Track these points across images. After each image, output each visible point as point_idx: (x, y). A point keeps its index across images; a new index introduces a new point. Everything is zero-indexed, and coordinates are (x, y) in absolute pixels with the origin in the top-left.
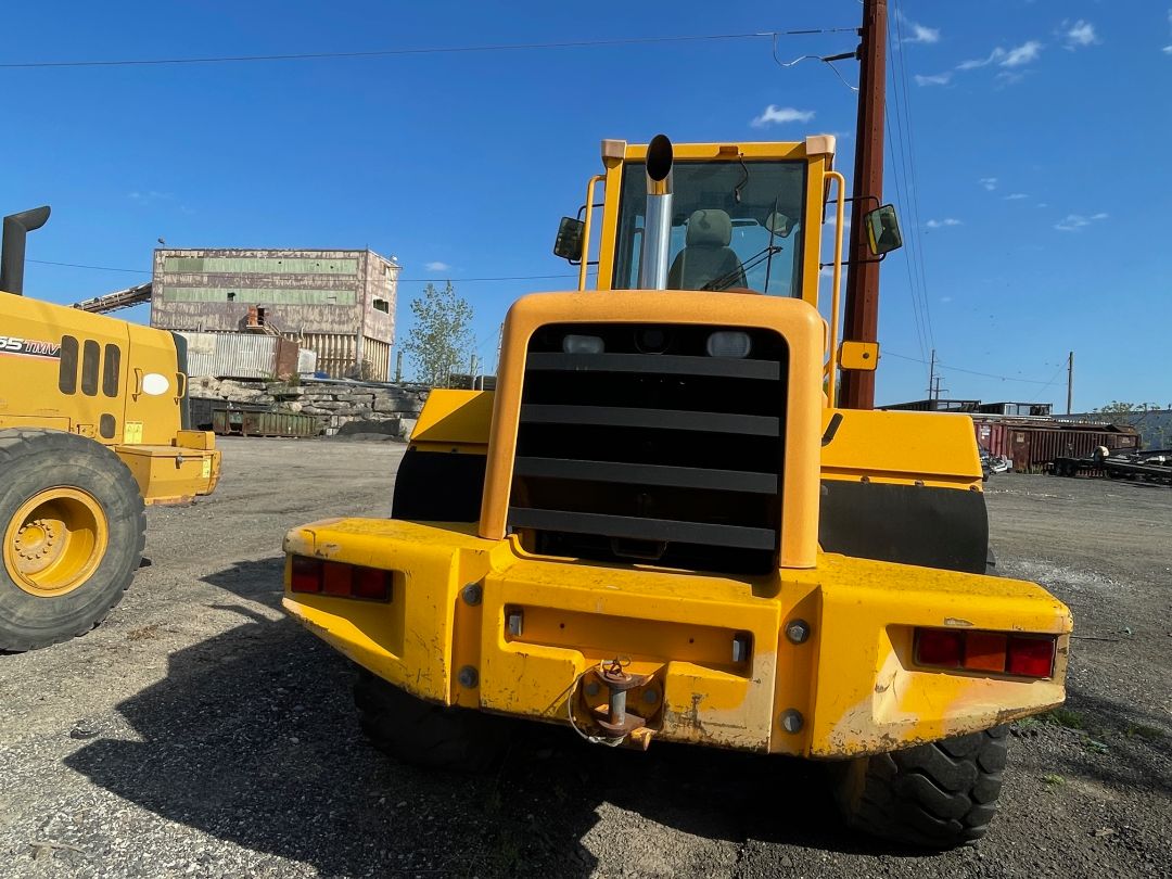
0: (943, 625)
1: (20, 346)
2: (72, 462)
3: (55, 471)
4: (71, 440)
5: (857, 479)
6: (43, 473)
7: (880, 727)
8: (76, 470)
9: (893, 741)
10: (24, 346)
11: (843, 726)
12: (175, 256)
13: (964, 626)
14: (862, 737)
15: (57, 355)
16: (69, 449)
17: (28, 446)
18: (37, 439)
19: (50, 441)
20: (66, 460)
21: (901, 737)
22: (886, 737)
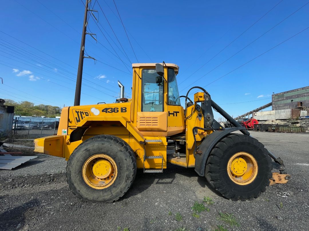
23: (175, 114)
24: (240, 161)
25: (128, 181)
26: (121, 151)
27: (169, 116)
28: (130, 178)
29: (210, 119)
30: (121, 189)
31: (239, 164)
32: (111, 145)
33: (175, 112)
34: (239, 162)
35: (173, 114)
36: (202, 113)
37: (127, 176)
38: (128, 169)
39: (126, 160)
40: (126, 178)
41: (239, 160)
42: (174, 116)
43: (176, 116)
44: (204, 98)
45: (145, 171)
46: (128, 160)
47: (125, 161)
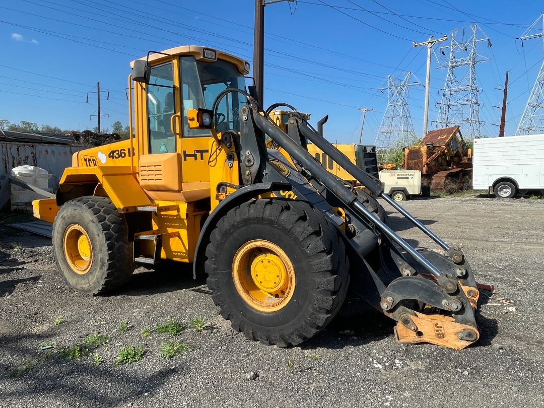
23: (199, 155)
24: (269, 262)
25: (103, 268)
26: (93, 221)
27: (185, 159)
28: (105, 263)
29: (252, 163)
30: (97, 278)
31: (265, 267)
32: (83, 212)
33: (198, 151)
34: (265, 262)
35: (195, 156)
36: (234, 150)
37: (101, 260)
38: (101, 250)
39: (98, 235)
40: (101, 264)
41: (266, 258)
42: (196, 159)
43: (202, 158)
44: (198, 121)
45: (136, 259)
46: (101, 236)
47: (97, 237)
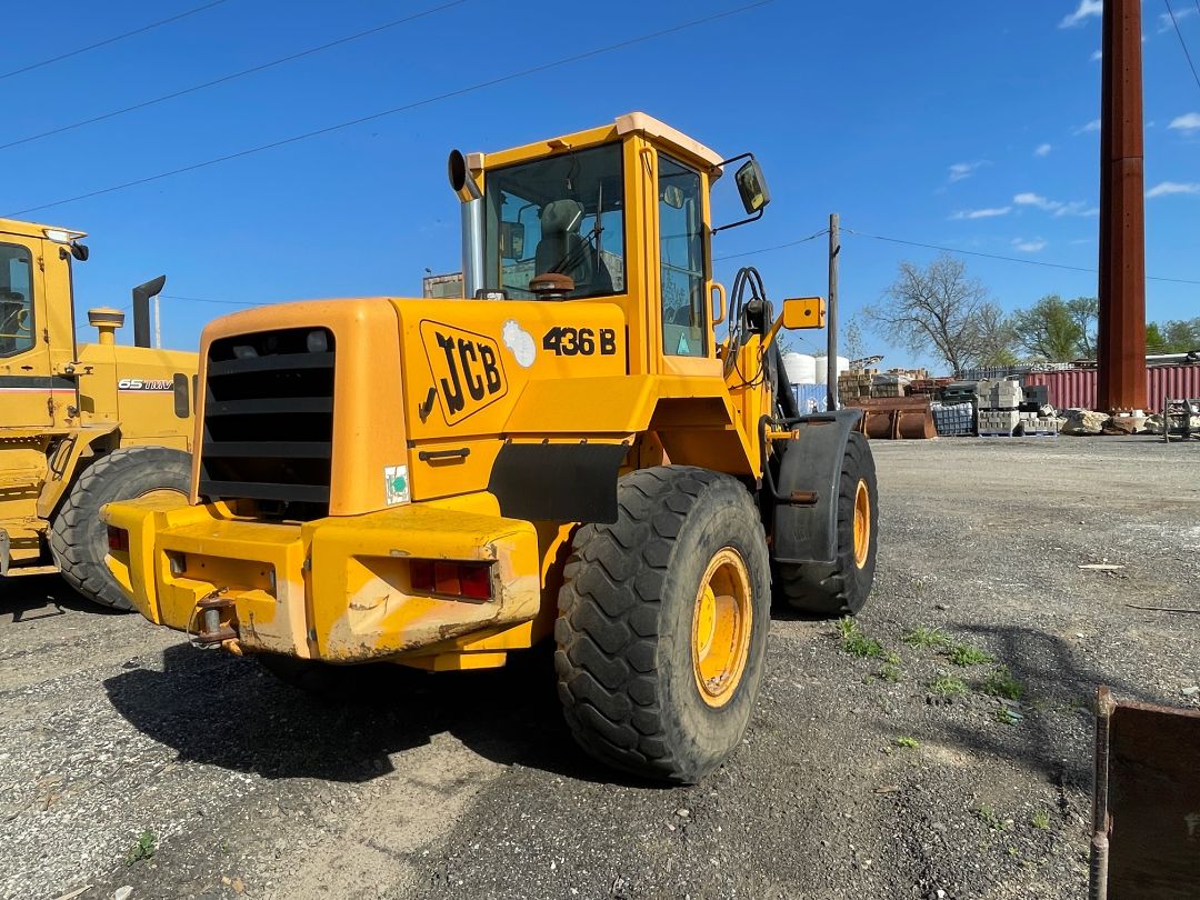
0: (388, 555)
1: (140, 386)
2: (167, 470)
3: (154, 477)
4: (166, 453)
5: (540, 441)
6: (144, 479)
7: (358, 637)
8: (171, 476)
9: (369, 649)
10: (144, 385)
11: (333, 635)
12: (440, 282)
13: (404, 556)
14: (348, 645)
15: (171, 389)
16: (163, 460)
17: (131, 460)
18: (137, 454)
19: (149, 455)
20: (162, 468)
21: (375, 646)
22: (363, 645)
